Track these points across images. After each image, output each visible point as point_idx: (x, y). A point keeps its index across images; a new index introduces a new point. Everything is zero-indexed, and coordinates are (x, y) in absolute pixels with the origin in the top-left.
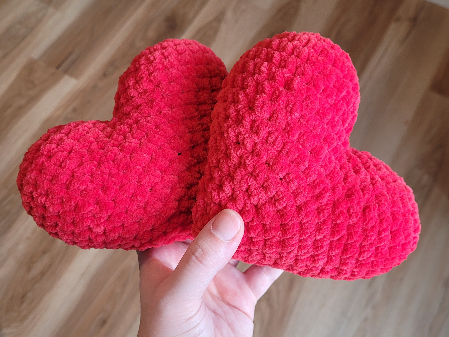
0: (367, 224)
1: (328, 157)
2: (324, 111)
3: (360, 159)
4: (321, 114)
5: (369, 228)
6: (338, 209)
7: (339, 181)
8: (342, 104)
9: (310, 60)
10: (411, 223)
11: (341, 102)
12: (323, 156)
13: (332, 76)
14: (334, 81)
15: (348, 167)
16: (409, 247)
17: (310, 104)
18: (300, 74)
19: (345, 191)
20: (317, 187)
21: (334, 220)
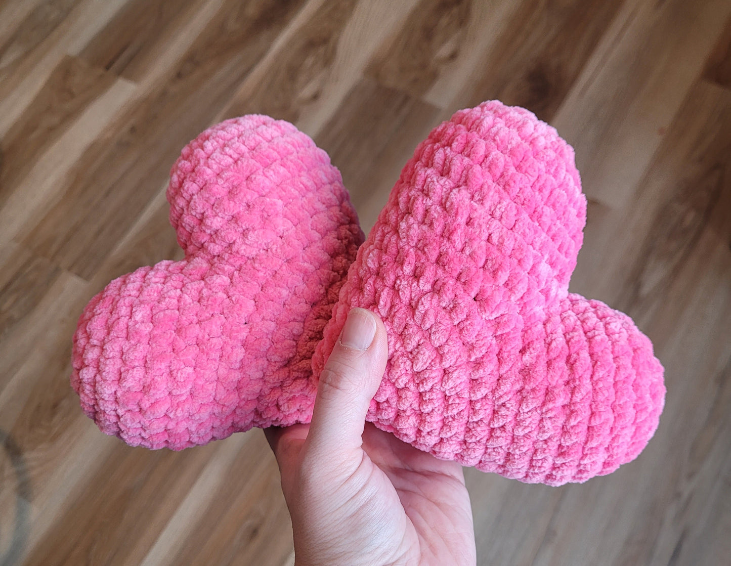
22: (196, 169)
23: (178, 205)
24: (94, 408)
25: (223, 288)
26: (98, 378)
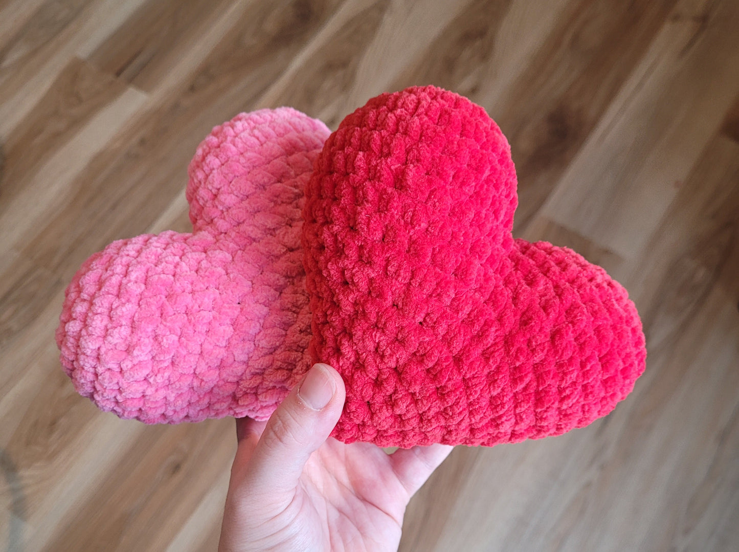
0: (561, 357)
1: (482, 274)
2: (461, 208)
3: (534, 260)
4: (458, 212)
5: (566, 361)
6: (513, 346)
7: (506, 304)
8: (487, 190)
9: (424, 136)
10: (628, 336)
11: (485, 186)
12: (474, 276)
13: (462, 152)
14: (468, 158)
15: (516, 280)
16: (632, 371)
17: (437, 204)
18: (413, 161)
19: (518, 317)
20: (475, 323)
21: (511, 363)
22: (222, 145)
23: (197, 177)
24: (73, 365)
25: (224, 264)
26: (84, 333)
